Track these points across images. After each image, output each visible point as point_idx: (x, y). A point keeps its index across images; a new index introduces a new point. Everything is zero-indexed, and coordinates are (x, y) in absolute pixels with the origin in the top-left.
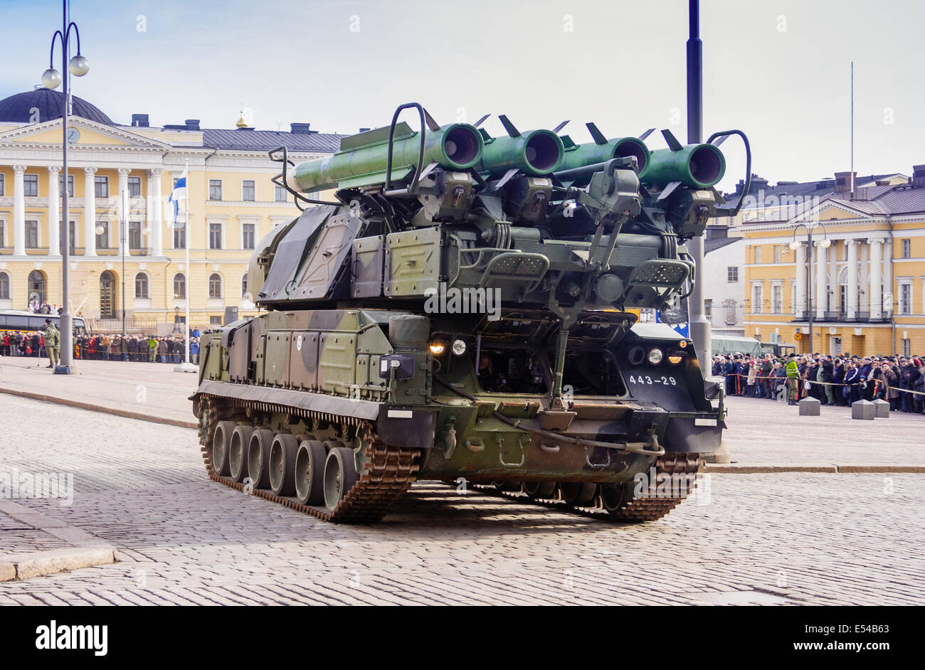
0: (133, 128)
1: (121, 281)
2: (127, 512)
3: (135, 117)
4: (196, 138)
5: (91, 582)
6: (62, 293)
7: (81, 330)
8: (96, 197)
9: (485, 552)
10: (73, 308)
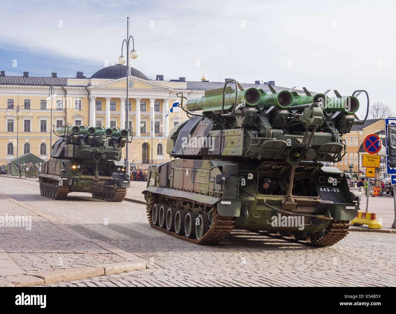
0: (157, 81)
1: (151, 147)
2: (152, 247)
3: (158, 76)
4: (183, 85)
5: (137, 277)
6: (126, 152)
7: (134, 168)
8: (141, 111)
9: (309, 267)
10: (130, 159)
